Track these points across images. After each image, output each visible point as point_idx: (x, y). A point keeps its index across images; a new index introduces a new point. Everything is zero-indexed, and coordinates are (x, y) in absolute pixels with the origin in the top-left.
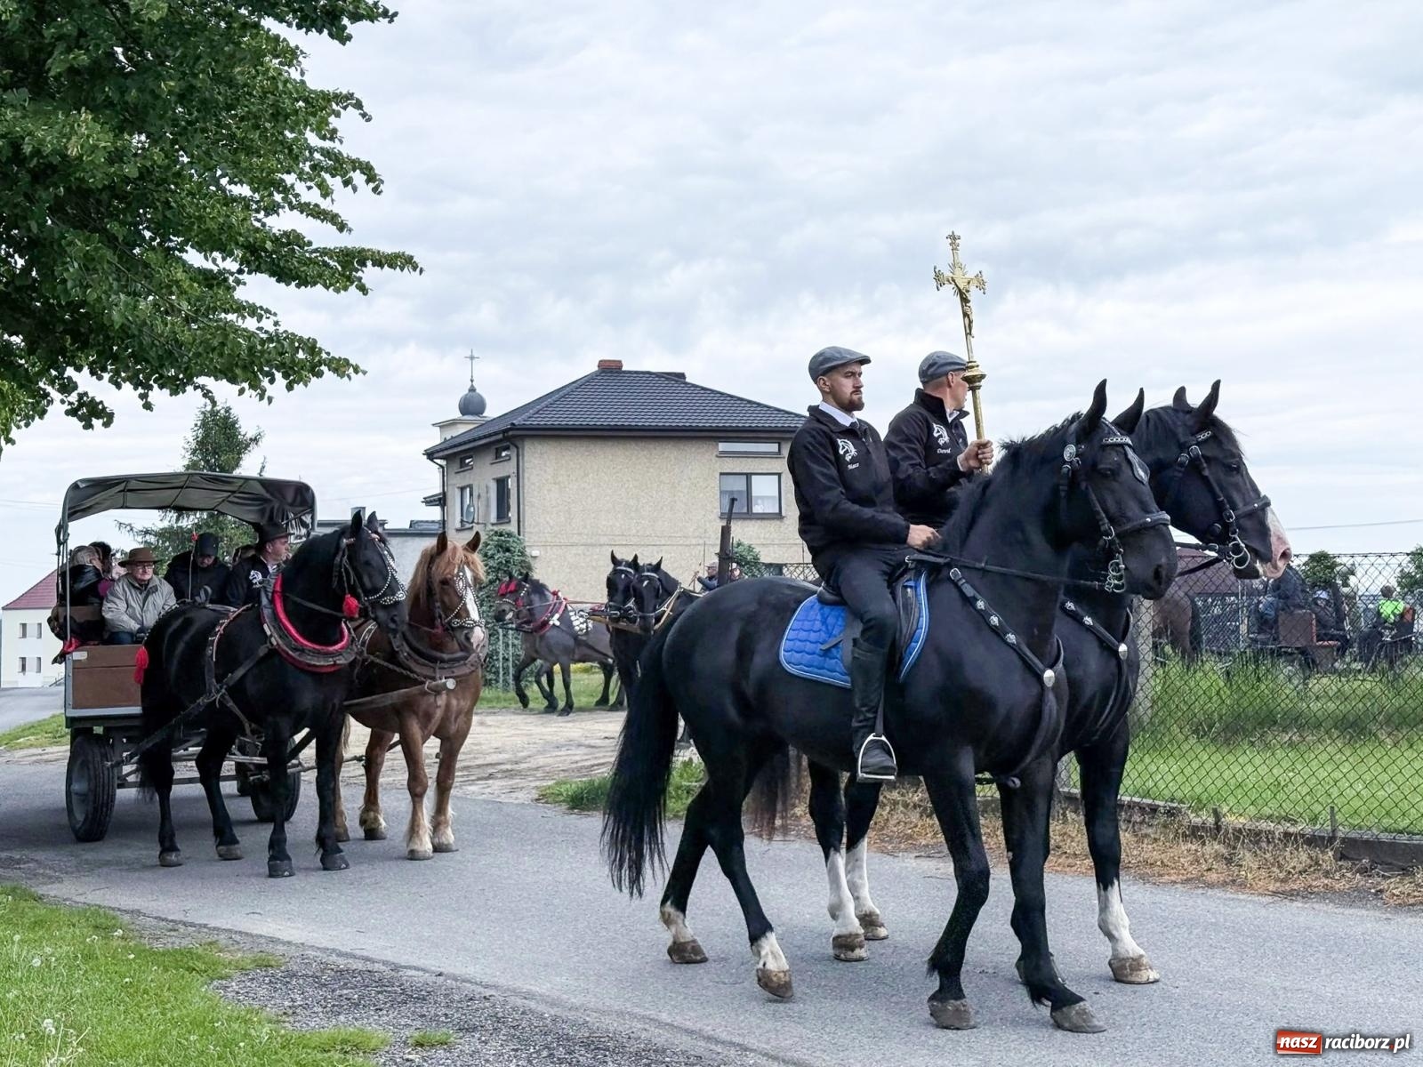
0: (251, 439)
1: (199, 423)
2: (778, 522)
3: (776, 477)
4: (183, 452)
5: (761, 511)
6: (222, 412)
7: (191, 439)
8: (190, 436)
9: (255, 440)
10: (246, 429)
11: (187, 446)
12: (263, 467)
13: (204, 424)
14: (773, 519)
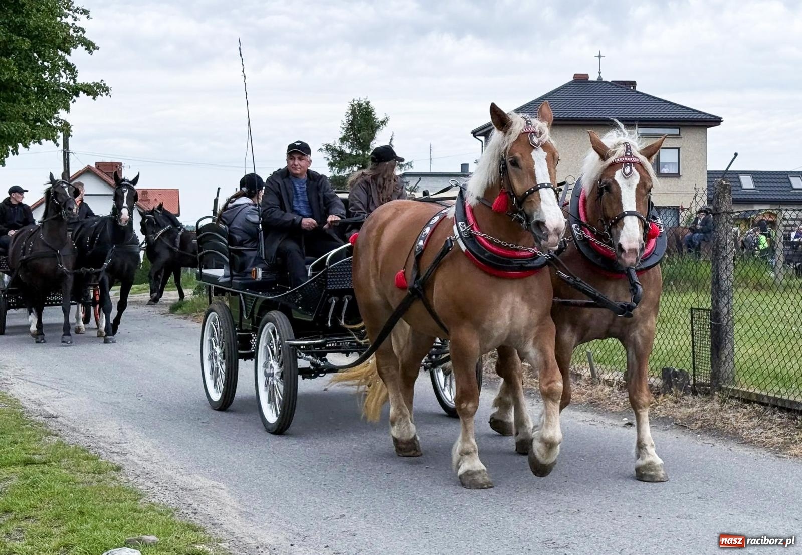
0: (381, 122)
1: (350, 112)
2: (677, 179)
3: (677, 150)
4: (341, 130)
5: (666, 172)
6: (364, 104)
7: (345, 122)
8: (345, 120)
9: (383, 122)
10: (379, 116)
11: (343, 126)
12: (392, 139)
13: (353, 112)
14: (674, 177)
